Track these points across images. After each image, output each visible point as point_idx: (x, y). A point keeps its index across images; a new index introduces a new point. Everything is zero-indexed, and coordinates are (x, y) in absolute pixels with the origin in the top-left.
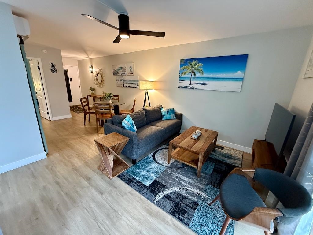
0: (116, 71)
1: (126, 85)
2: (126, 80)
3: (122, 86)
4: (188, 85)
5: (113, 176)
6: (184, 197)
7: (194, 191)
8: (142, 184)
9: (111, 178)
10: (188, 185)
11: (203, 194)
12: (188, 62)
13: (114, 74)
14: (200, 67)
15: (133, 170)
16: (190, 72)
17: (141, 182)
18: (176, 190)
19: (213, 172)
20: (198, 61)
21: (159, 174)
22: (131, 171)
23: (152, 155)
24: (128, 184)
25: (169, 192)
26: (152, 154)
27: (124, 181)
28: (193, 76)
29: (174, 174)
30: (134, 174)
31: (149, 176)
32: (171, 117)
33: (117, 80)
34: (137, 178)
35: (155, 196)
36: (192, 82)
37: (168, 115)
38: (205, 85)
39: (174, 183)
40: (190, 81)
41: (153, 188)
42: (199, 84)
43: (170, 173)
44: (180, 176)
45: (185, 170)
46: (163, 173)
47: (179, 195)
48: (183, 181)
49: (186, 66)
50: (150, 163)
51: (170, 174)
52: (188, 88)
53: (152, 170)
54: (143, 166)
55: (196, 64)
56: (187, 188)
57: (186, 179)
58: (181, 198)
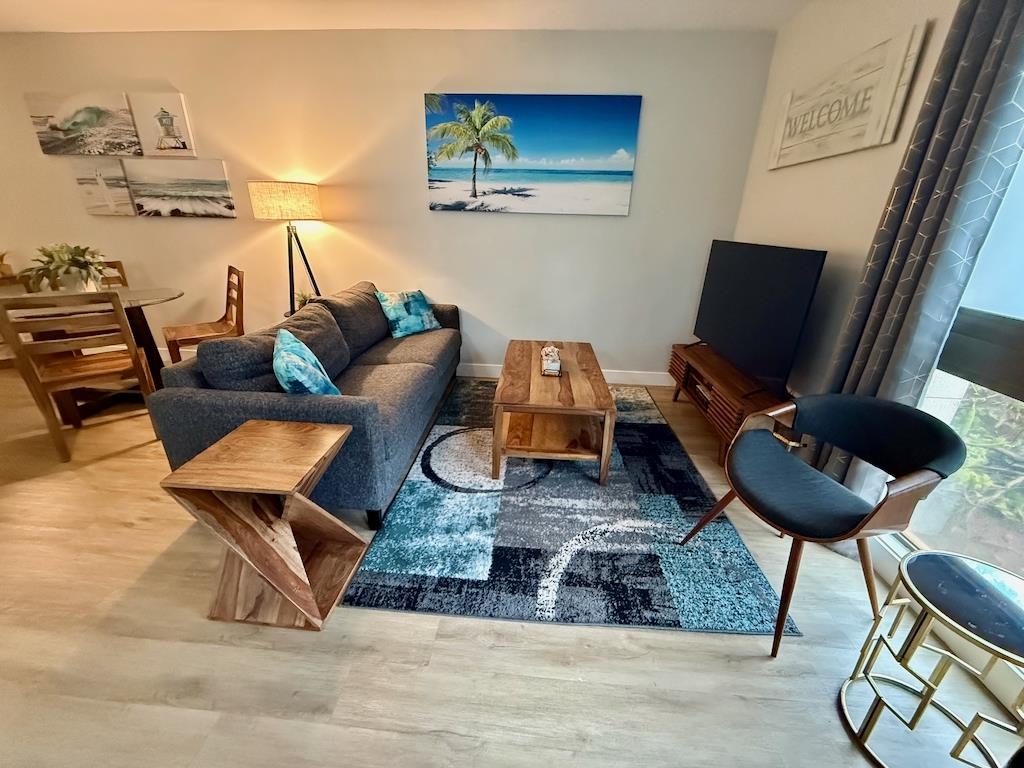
0: (66, 131)
1: (150, 205)
2: (145, 179)
3: (130, 210)
4: (466, 197)
5: (324, 614)
6: (613, 557)
7: (623, 525)
8: (463, 582)
9: (318, 622)
10: (596, 518)
11: (648, 524)
12: (456, 106)
13: (50, 147)
14: (502, 131)
15: (392, 550)
16: (469, 149)
17: (454, 580)
18: (580, 548)
19: (624, 459)
20: (493, 106)
21: (493, 525)
22: (388, 559)
23: (421, 469)
24: (411, 606)
25: (565, 565)
26: (417, 467)
27: (388, 606)
28: (481, 164)
29: (536, 502)
30: (405, 563)
31: (465, 544)
32: (422, 322)
33: (81, 181)
34: (428, 574)
35: (535, 596)
36: (481, 187)
37: (412, 316)
38: (528, 196)
39: (556, 529)
40: (471, 183)
41: (511, 576)
42: (505, 192)
43: (521, 505)
44: (556, 502)
45: (557, 479)
46: (501, 515)
47: (596, 556)
48: (575, 514)
49: (449, 125)
50: (433, 499)
51: (526, 511)
52: (467, 208)
53: (461, 521)
54: (417, 520)
55: (489, 118)
56: (598, 527)
57: (581, 504)
58: (606, 563)
